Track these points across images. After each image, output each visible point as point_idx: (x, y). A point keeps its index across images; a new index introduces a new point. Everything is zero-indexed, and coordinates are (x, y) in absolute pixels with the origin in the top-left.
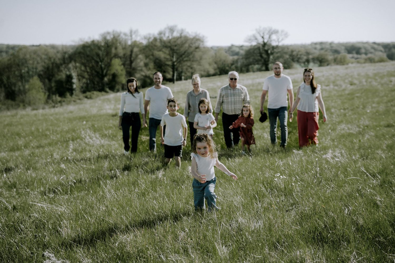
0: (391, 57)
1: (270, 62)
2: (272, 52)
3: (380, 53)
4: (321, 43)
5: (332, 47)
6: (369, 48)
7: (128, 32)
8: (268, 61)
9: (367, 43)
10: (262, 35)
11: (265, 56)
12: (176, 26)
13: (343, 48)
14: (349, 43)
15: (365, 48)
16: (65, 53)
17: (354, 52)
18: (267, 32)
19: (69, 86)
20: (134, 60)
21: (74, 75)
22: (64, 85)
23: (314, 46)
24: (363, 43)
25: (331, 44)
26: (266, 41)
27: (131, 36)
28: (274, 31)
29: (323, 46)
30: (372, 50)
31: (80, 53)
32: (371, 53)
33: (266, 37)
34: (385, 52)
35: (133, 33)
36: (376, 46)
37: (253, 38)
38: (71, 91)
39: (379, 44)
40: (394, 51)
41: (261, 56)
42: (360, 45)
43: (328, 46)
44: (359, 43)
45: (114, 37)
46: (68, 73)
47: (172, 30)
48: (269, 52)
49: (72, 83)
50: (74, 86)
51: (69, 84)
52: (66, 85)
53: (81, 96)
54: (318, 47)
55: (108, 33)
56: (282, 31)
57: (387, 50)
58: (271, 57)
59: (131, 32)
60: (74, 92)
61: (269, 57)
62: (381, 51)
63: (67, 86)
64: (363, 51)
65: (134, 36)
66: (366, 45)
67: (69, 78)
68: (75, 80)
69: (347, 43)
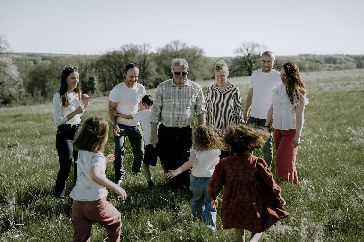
0: (359, 66)
1: (252, 69)
2: (255, 61)
3: (352, 63)
4: (306, 55)
5: (314, 58)
6: (343, 59)
7: (142, 45)
8: (251, 68)
9: (342, 55)
10: (247, 48)
11: (248, 64)
12: (179, 41)
13: (323, 59)
14: (328, 55)
15: (340, 59)
16: (93, 61)
17: (332, 62)
18: (250, 46)
19: (91, 86)
20: (146, 66)
21: (96, 77)
22: (87, 85)
23: (301, 57)
24: (339, 55)
25: (313, 56)
26: (249, 52)
27: (145, 48)
28: (256, 45)
29: (308, 57)
30: (346, 61)
31: (104, 61)
32: (345, 63)
33: (250, 50)
34: (356, 62)
35: (146, 46)
36: (348, 58)
37: (239, 50)
38: (93, 90)
39: (351, 56)
40: (363, 62)
41: (246, 64)
42: (336, 57)
43: (311, 58)
44: (336, 55)
45: (131, 49)
46: (91, 76)
47: (176, 43)
48: (252, 61)
49: (93, 84)
50: (96, 86)
51: (91, 84)
52: (88, 85)
53: (101, 94)
54: (304, 58)
55: (127, 46)
56: (263, 45)
57: (357, 61)
58: (254, 65)
59: (145, 45)
60: (95, 90)
61: (252, 66)
62: (353, 62)
63: (90, 86)
64: (338, 61)
65: (146, 48)
66: (341, 57)
67: (92, 79)
68: (96, 82)
69: (326, 55)
